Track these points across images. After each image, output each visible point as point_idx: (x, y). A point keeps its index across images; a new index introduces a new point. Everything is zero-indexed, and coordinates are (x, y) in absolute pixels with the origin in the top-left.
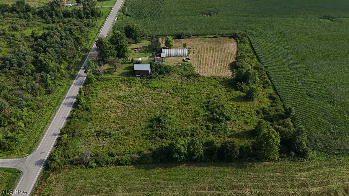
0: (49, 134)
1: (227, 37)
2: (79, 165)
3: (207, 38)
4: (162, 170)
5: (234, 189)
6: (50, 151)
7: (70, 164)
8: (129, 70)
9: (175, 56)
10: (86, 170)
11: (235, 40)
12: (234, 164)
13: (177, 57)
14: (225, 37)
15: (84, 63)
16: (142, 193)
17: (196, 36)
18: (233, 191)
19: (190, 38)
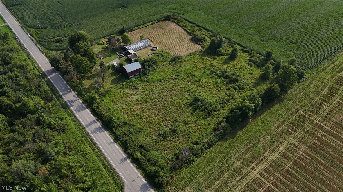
0: (117, 163)
1: (161, 21)
2: (182, 166)
3: (146, 26)
4: (243, 131)
5: (294, 116)
6: (139, 174)
7: (174, 171)
8: (115, 76)
9: (140, 49)
10: (191, 166)
11: (171, 21)
12: (276, 102)
13: (143, 50)
14: (160, 21)
15: (58, 89)
16: (250, 153)
17: (137, 28)
18: (295, 116)
19: (132, 30)
